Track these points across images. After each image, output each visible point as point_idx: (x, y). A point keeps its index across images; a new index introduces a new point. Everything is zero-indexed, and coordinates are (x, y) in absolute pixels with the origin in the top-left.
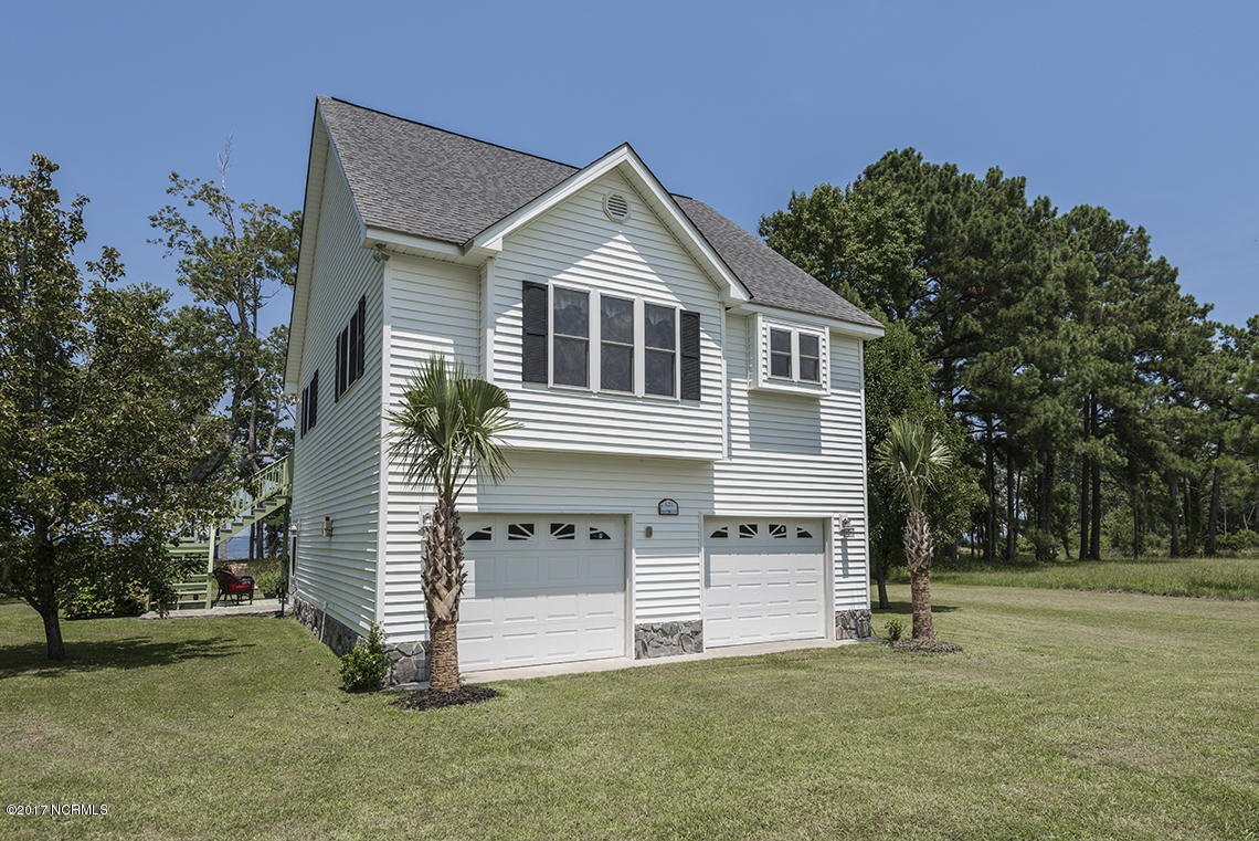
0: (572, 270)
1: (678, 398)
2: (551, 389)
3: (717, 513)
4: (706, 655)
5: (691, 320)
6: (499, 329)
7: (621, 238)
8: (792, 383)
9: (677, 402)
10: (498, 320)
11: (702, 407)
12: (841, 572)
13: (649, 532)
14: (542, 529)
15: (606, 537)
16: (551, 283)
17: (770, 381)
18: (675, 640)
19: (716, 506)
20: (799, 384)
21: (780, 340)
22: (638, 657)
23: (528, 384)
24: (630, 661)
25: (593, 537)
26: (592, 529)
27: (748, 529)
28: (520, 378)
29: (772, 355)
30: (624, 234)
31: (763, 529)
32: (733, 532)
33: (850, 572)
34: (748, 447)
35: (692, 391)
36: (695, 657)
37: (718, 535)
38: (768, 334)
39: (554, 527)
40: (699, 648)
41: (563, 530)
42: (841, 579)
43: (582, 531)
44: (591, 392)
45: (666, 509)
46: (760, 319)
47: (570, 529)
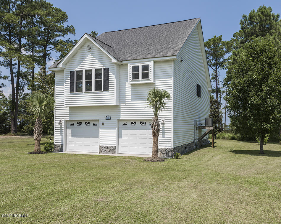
0: (80, 66)
1: (103, 91)
2: (75, 93)
3: (121, 119)
4: (116, 155)
5: (107, 70)
6: (66, 82)
7: (90, 55)
8: (139, 81)
9: (102, 92)
10: (66, 81)
11: (109, 92)
12: (162, 136)
13: (103, 124)
14: (83, 123)
15: (96, 125)
16: (75, 70)
17: (132, 81)
18: (109, 150)
19: (121, 117)
20: (142, 80)
21: (135, 69)
22: (99, 153)
23: (71, 93)
24: (98, 154)
25: (94, 125)
26: (93, 123)
27: (133, 123)
28: (69, 92)
29: (132, 74)
30: (91, 54)
31: (138, 123)
32: (129, 124)
33: (165, 136)
34: (131, 100)
35: (106, 88)
36: (113, 155)
37: (124, 124)
38: (131, 68)
39: (86, 123)
40: (114, 153)
41: (87, 123)
42: (162, 138)
43: (91, 124)
44: (83, 93)
45: (108, 118)
46: (129, 64)
47: (89, 123)
